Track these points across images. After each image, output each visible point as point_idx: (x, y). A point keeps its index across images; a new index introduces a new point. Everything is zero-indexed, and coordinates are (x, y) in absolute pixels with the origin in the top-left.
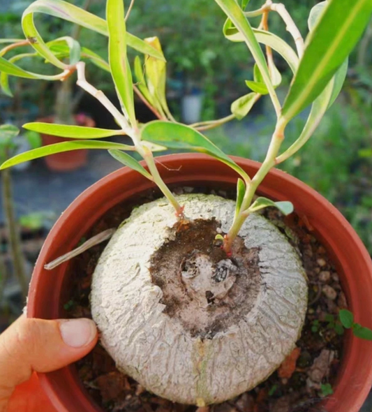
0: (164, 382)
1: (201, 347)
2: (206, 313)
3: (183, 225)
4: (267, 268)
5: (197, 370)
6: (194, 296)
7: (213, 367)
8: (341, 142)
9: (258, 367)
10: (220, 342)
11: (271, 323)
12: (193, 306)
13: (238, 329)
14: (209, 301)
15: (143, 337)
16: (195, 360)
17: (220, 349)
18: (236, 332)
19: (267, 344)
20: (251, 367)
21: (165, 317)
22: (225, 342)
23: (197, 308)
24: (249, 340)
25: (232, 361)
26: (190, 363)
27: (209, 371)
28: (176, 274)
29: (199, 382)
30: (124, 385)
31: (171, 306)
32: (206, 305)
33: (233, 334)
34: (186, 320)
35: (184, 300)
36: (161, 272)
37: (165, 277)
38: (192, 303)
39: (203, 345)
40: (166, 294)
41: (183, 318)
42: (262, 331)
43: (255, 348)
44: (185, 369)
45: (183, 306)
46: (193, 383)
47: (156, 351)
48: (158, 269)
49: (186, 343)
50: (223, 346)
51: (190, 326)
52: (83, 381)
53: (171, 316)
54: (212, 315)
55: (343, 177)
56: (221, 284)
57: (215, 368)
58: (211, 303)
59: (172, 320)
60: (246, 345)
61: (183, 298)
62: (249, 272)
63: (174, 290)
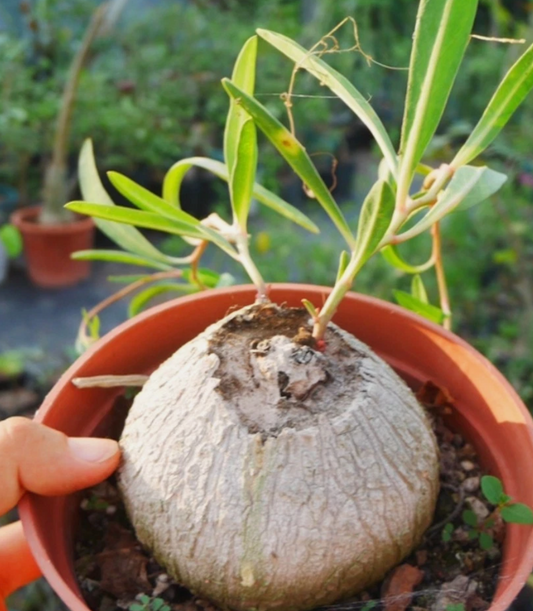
0: (198, 519)
1: (260, 452)
2: (275, 410)
3: (265, 310)
4: (372, 377)
5: (249, 495)
6: (262, 383)
7: (273, 493)
8: (468, 240)
9: (342, 519)
10: (287, 448)
11: (368, 444)
12: (257, 396)
13: (317, 431)
14: (282, 394)
15: (180, 439)
16: (248, 473)
17: (286, 461)
18: (314, 435)
19: (360, 482)
20: (332, 513)
21: (216, 397)
22: (295, 450)
23: (264, 402)
24: (332, 458)
25: (304, 488)
26: (242, 480)
27: (266, 498)
28: (243, 354)
29: (249, 520)
30: (138, 575)
31: (228, 388)
32: (278, 398)
33: (308, 438)
34: (245, 411)
35: (247, 385)
36: (224, 348)
37: (227, 353)
38: (258, 392)
39: (263, 448)
40: (224, 371)
41: (241, 407)
42: (354, 452)
43: (340, 477)
44: (231, 491)
45: (245, 393)
46: (239, 520)
47: (195, 459)
48: (220, 344)
49: (239, 442)
50: (292, 457)
51: (250, 423)
52: (78, 576)
53: (225, 399)
54: (284, 414)
55: (472, 293)
56: (303, 369)
57: (277, 495)
58: (284, 398)
59: (226, 403)
60: (327, 467)
61: (247, 382)
62: (345, 380)
63: (235, 369)
